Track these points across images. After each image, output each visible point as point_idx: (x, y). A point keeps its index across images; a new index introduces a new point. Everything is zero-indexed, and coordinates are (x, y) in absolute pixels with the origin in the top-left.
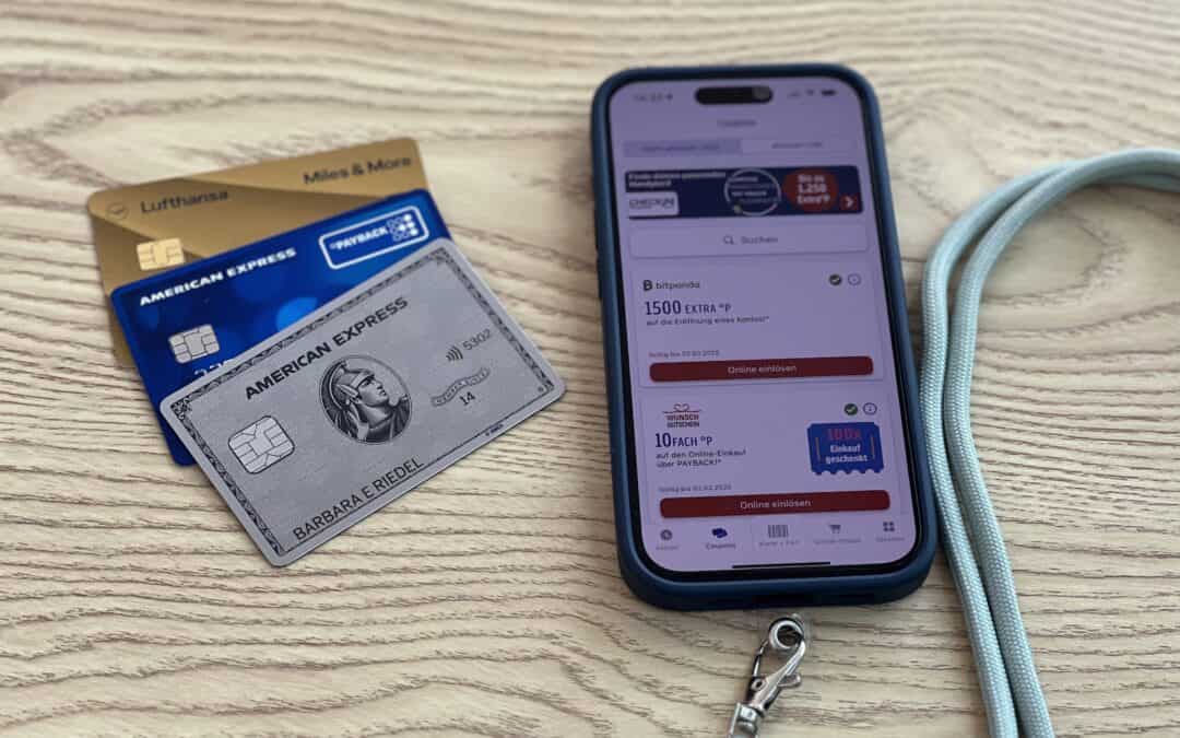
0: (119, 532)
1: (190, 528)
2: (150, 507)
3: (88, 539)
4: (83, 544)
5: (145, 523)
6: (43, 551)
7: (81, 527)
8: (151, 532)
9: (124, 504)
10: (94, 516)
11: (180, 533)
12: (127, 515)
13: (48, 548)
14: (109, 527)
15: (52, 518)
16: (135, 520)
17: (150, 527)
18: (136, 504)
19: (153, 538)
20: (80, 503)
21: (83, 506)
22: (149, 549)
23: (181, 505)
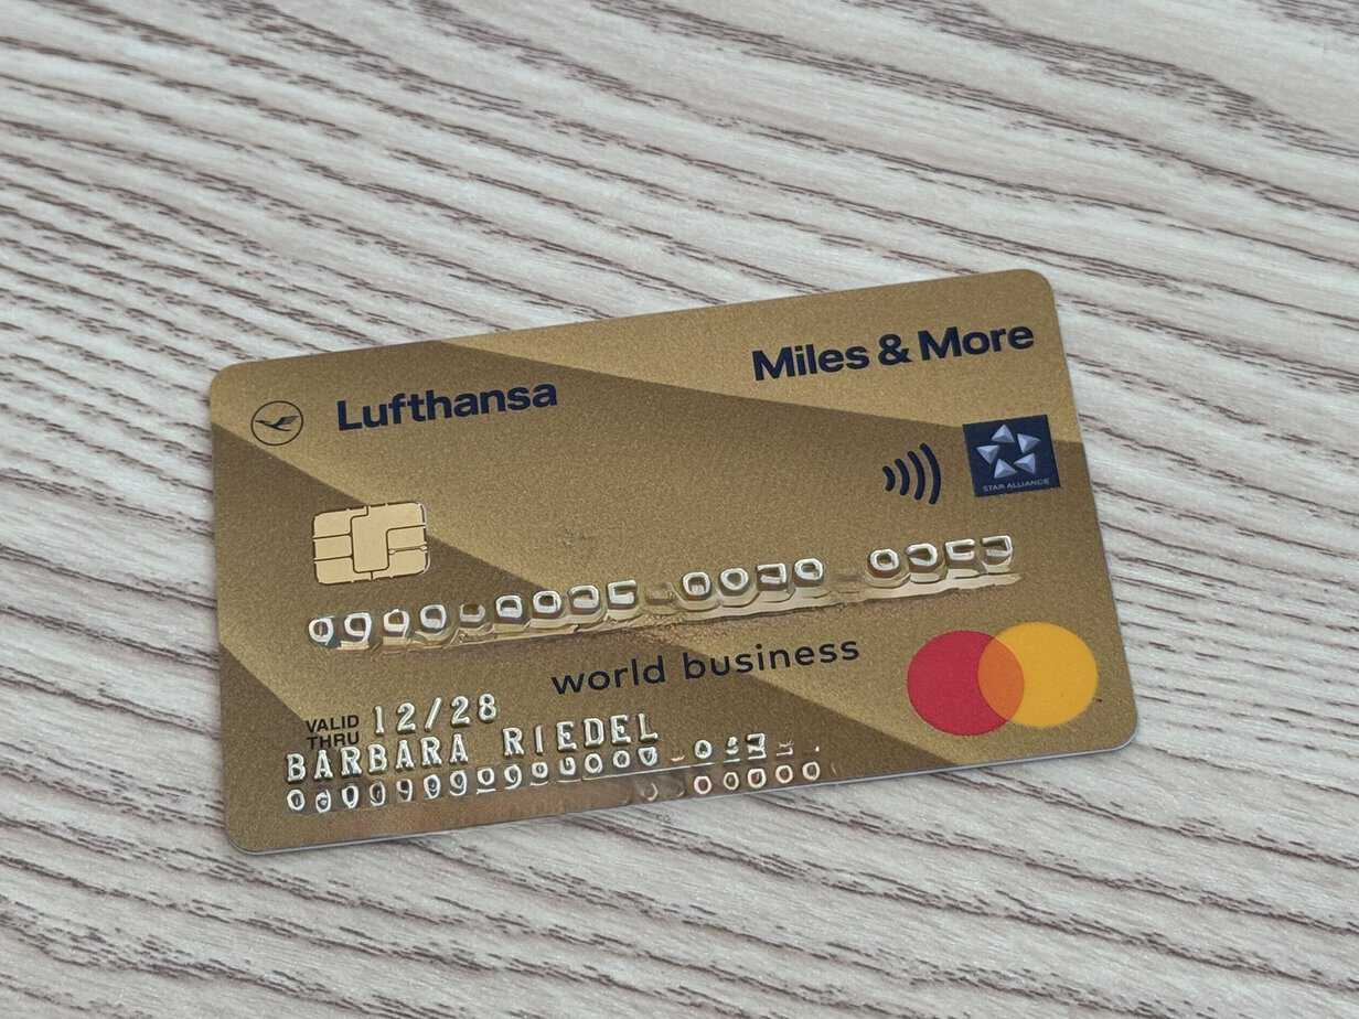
0: (945, 920)
1: (1130, 941)
2: (1032, 864)
3: (865, 925)
4: (851, 936)
5: (1016, 908)
6: (749, 938)
7: (851, 889)
8: (1031, 937)
9: (965, 845)
10: (889, 866)
11: (1105, 951)
12: (969, 878)
13: (763, 930)
14: (925, 901)
15: (779, 851)
16: (988, 894)
17: (1030, 921)
18: (994, 851)
19: (1032, 952)
20: (855, 824)
21: (860, 834)
22: (1023, 983)
23: (1113, 875)
